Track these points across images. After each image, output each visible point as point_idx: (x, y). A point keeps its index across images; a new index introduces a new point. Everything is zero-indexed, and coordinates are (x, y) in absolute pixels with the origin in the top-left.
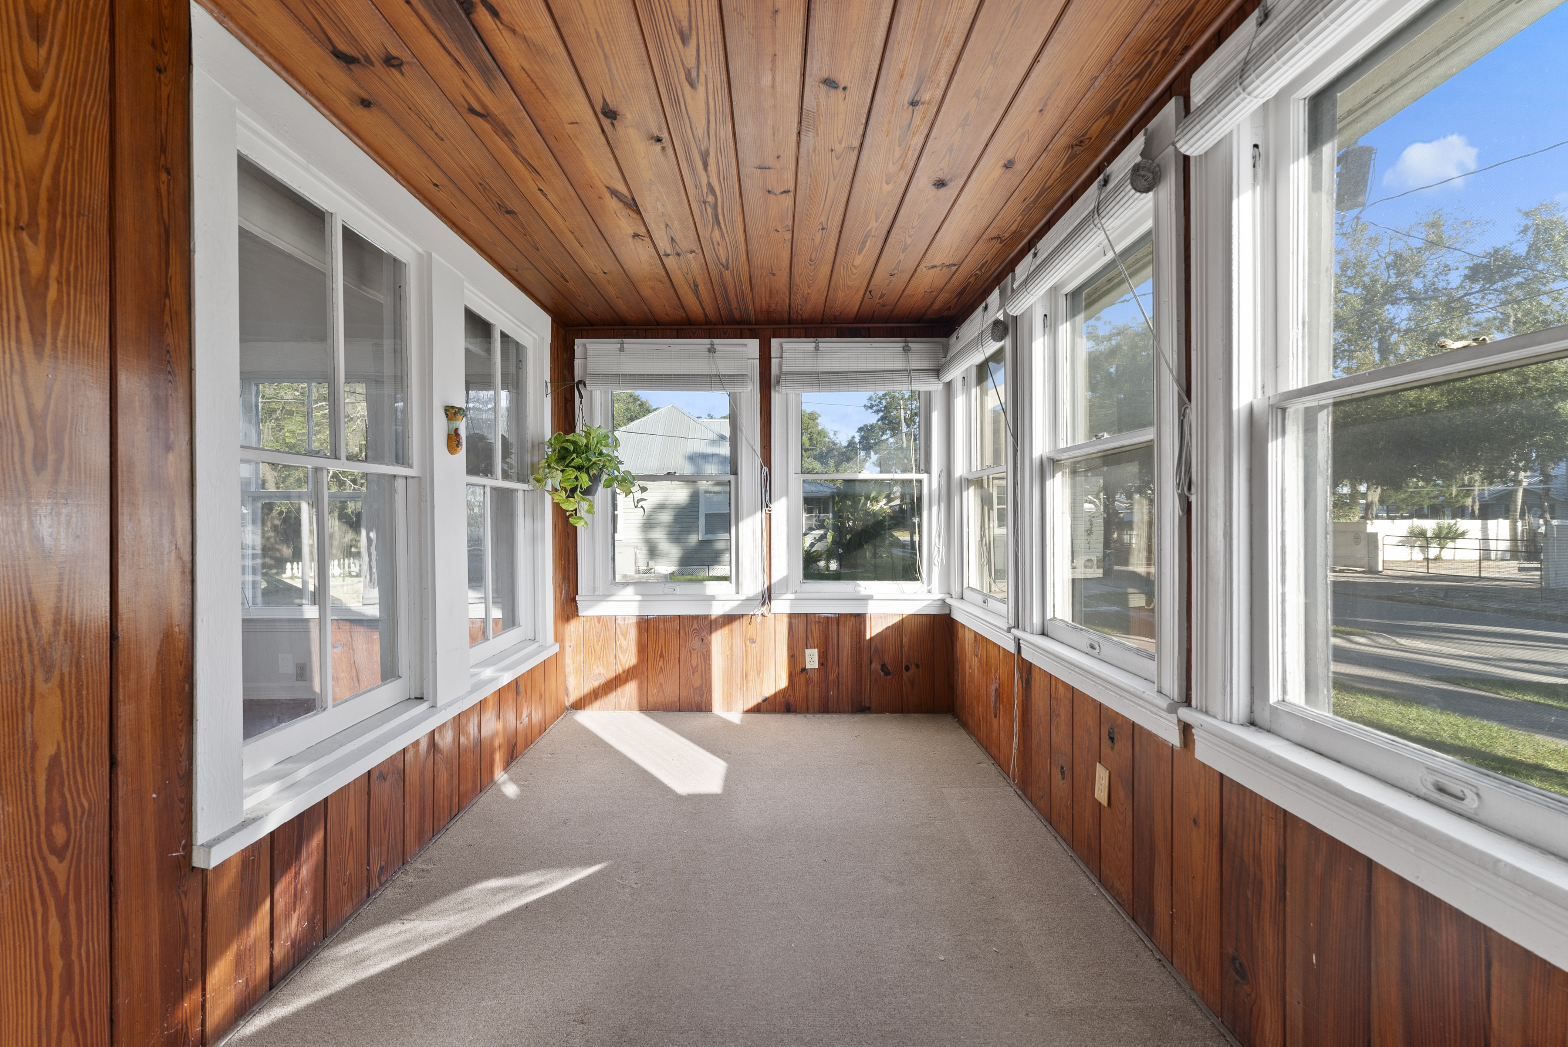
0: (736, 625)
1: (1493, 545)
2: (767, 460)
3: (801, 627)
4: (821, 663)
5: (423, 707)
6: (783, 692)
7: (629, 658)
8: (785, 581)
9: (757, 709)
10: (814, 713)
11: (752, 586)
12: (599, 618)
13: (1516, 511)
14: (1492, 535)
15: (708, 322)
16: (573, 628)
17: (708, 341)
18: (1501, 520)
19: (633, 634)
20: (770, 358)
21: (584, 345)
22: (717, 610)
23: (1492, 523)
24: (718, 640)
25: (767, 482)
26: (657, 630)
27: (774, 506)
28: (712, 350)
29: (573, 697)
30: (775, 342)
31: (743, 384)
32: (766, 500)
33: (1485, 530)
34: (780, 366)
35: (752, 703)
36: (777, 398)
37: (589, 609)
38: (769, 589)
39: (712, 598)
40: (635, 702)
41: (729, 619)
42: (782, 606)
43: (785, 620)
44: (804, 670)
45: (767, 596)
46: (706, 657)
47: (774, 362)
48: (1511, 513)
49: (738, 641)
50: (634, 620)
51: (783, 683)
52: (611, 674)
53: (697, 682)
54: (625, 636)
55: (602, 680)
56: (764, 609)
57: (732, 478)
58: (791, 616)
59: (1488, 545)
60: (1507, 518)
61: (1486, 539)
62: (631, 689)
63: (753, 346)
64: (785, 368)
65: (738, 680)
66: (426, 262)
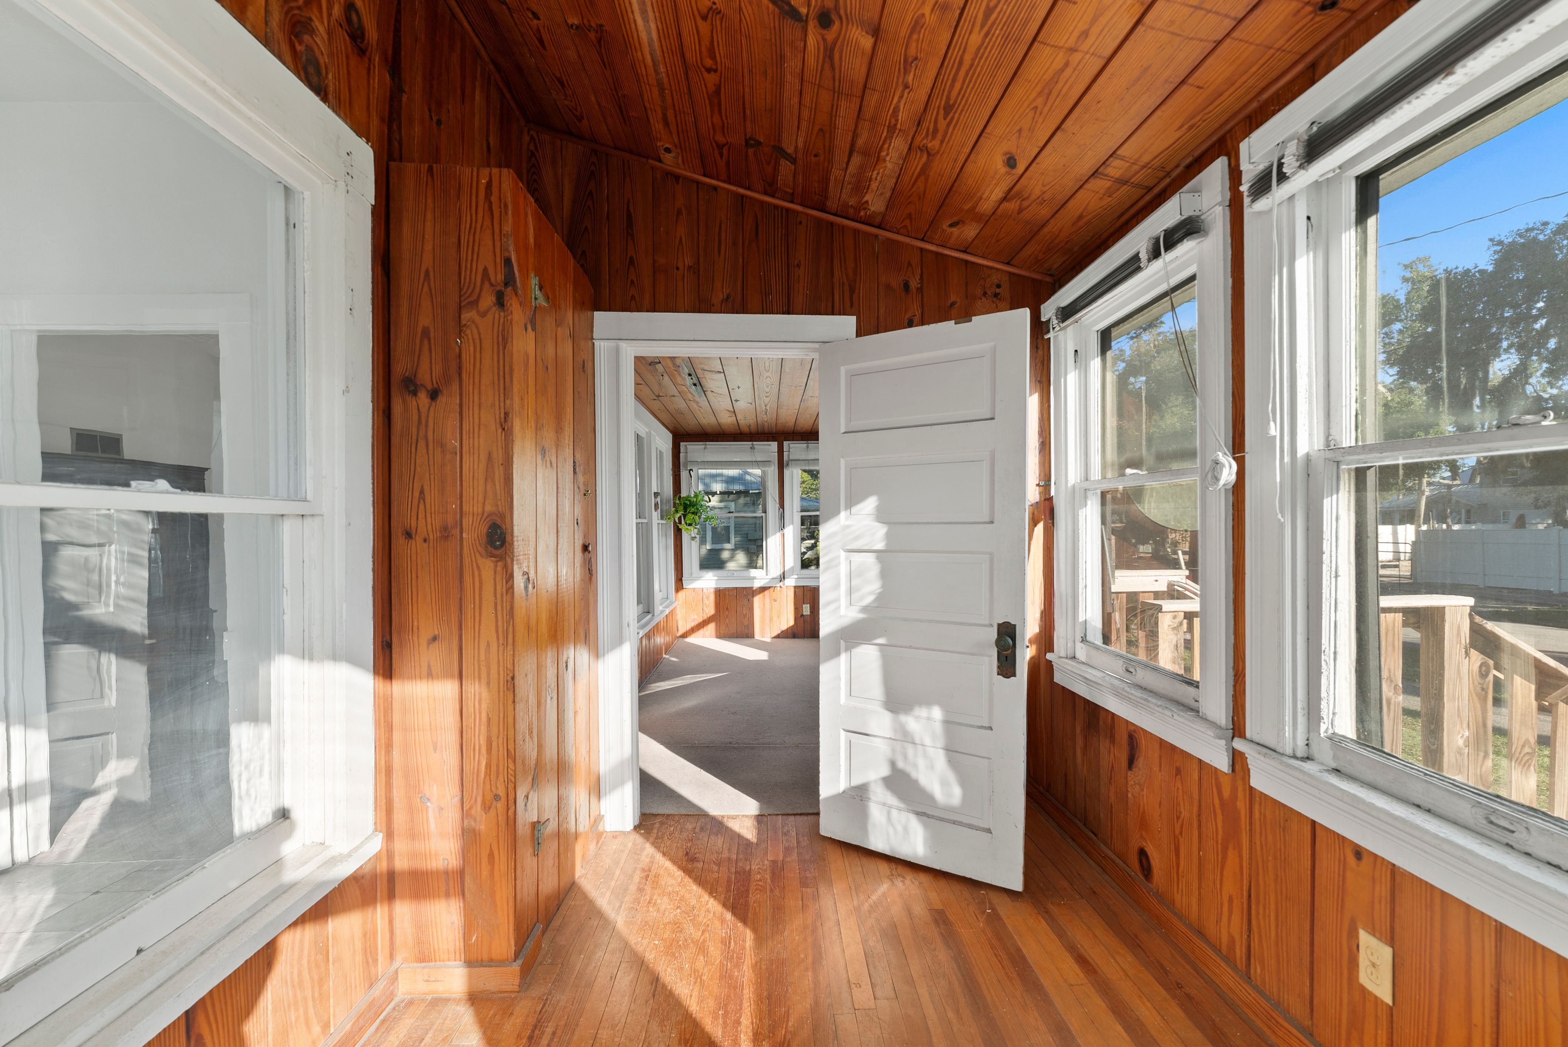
0: (767, 592)
1: (1402, 548)
2: (782, 505)
3: (801, 593)
4: (811, 612)
5: (649, 616)
6: (792, 627)
7: (711, 611)
8: (792, 569)
9: (778, 637)
10: (808, 638)
11: (775, 571)
12: (694, 589)
13: (1419, 517)
14: (1401, 539)
15: (751, 433)
16: (681, 594)
17: (750, 443)
18: (1408, 525)
19: (712, 598)
20: (783, 452)
21: (686, 446)
22: (757, 584)
23: (1401, 528)
24: (757, 600)
25: (782, 517)
26: (725, 595)
27: (786, 531)
28: (752, 448)
29: (680, 633)
30: (785, 443)
31: (770, 466)
32: (782, 527)
33: (1395, 534)
34: (789, 456)
35: (775, 634)
36: (787, 472)
37: (688, 585)
38: (784, 573)
39: (754, 578)
40: (714, 633)
41: (763, 589)
42: (791, 582)
43: (793, 589)
44: (802, 615)
45: (783, 577)
46: (751, 609)
47: (785, 454)
48: (1416, 518)
49: (767, 601)
50: (713, 590)
51: (791, 623)
52: (701, 620)
53: (746, 623)
54: (707, 598)
55: (696, 623)
56: (781, 584)
57: (763, 515)
58: (795, 587)
59: (1398, 547)
60: (1412, 523)
61: (1396, 543)
62: (712, 627)
63: (774, 445)
64: (791, 458)
65: (768, 621)
66: (649, 434)
